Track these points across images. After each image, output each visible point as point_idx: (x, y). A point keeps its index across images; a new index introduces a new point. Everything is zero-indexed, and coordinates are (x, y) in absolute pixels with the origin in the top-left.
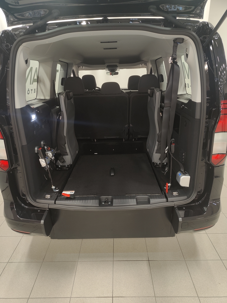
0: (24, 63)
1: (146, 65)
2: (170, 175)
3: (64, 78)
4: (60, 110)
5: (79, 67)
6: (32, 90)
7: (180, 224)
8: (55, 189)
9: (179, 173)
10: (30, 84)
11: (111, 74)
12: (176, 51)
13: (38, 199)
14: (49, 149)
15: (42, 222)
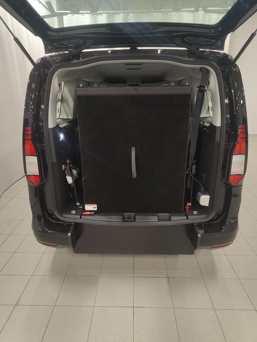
0: (58, 86)
2: (191, 195)
5: (99, 85)
7: (199, 240)
8: (80, 206)
9: (199, 193)
13: (64, 214)
14: (74, 167)
15: (69, 234)
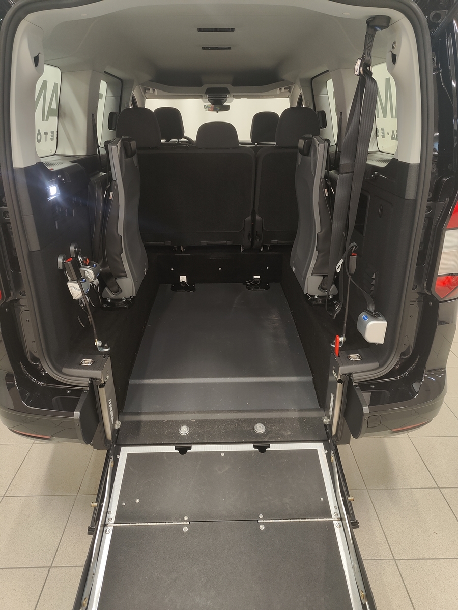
0: (32, 63)
1: (290, 91)
2: (344, 320)
3: (115, 113)
4: (109, 179)
5: (145, 90)
6: (46, 133)
7: (365, 418)
8: (102, 346)
9: (363, 315)
10: (43, 120)
11: (215, 110)
12: (371, 46)
13: (66, 367)
14: (87, 262)
15: (77, 414)
